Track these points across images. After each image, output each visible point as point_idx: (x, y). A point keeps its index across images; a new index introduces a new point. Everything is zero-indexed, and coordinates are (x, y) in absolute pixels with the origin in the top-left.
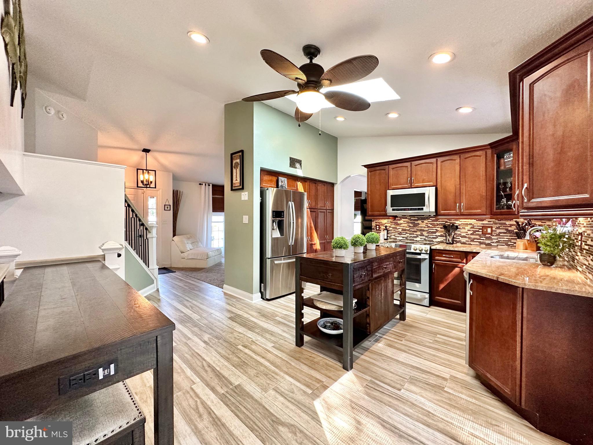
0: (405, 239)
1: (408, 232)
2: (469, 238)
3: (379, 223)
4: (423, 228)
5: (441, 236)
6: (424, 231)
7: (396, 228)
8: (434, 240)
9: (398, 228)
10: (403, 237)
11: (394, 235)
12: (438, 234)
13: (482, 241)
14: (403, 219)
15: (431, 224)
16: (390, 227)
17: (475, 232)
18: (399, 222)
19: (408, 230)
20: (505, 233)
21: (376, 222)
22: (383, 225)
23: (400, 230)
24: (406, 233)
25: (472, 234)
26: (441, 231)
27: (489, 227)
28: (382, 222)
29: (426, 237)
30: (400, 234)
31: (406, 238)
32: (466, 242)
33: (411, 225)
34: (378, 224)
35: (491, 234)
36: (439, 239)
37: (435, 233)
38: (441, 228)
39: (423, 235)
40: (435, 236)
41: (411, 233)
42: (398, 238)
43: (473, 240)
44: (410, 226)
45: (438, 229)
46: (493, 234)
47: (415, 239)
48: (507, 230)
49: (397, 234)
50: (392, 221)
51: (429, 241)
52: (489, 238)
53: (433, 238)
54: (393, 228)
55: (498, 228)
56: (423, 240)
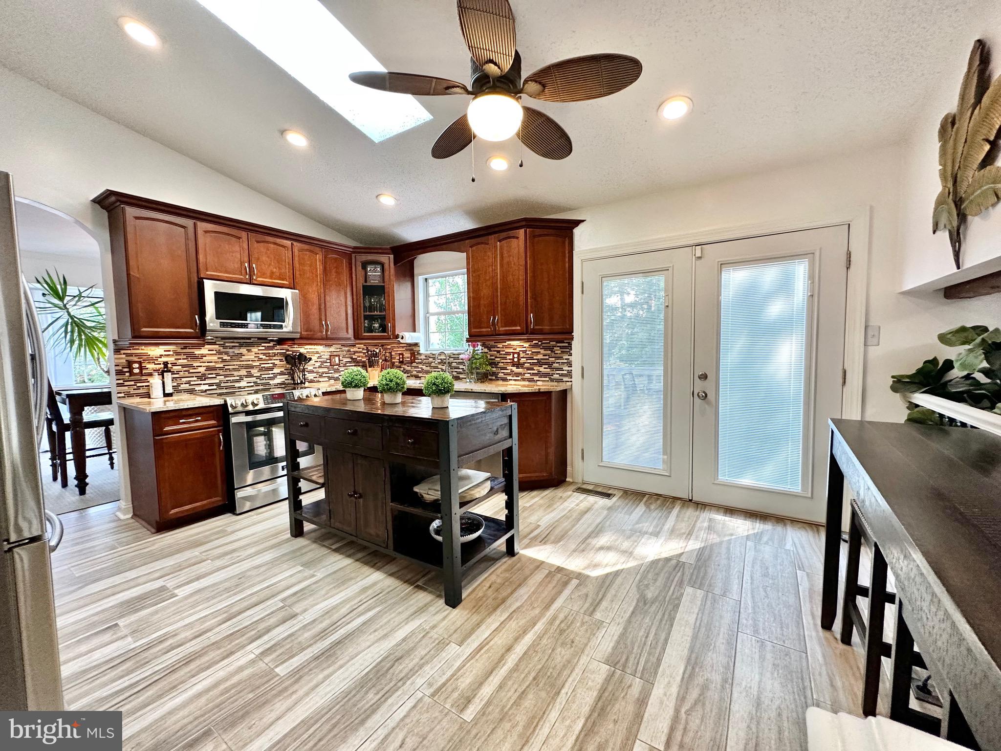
0: (215, 387)
1: (221, 372)
2: (317, 373)
3: (136, 355)
4: (251, 362)
5: (282, 374)
6: (252, 367)
7: (191, 366)
8: (271, 382)
9: (195, 364)
10: (211, 385)
11: (188, 383)
12: (276, 371)
13: (330, 375)
14: (207, 346)
15: (264, 354)
16: (174, 364)
17: (322, 363)
18: (197, 352)
19: (220, 369)
20: (350, 362)
21: (127, 355)
22: (152, 360)
23: (202, 370)
24: (217, 375)
25: (320, 367)
26: (280, 365)
27: (336, 356)
28: (149, 353)
29: (258, 378)
30: (203, 377)
31: (218, 385)
32: (315, 379)
33: (225, 357)
34: (135, 359)
35: (339, 365)
36: (279, 380)
37: (271, 369)
38: (281, 360)
39: (252, 376)
40: (272, 376)
41: (228, 373)
42: (197, 388)
43: (321, 376)
44: (224, 361)
45: (277, 362)
46: (341, 365)
47: (237, 385)
48: (351, 358)
49: (195, 379)
50: (179, 350)
51: (262, 384)
52: (337, 371)
53: (270, 378)
54: (183, 366)
55: (344, 357)
56: (252, 384)
